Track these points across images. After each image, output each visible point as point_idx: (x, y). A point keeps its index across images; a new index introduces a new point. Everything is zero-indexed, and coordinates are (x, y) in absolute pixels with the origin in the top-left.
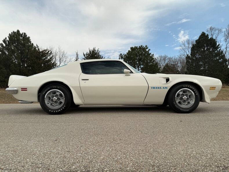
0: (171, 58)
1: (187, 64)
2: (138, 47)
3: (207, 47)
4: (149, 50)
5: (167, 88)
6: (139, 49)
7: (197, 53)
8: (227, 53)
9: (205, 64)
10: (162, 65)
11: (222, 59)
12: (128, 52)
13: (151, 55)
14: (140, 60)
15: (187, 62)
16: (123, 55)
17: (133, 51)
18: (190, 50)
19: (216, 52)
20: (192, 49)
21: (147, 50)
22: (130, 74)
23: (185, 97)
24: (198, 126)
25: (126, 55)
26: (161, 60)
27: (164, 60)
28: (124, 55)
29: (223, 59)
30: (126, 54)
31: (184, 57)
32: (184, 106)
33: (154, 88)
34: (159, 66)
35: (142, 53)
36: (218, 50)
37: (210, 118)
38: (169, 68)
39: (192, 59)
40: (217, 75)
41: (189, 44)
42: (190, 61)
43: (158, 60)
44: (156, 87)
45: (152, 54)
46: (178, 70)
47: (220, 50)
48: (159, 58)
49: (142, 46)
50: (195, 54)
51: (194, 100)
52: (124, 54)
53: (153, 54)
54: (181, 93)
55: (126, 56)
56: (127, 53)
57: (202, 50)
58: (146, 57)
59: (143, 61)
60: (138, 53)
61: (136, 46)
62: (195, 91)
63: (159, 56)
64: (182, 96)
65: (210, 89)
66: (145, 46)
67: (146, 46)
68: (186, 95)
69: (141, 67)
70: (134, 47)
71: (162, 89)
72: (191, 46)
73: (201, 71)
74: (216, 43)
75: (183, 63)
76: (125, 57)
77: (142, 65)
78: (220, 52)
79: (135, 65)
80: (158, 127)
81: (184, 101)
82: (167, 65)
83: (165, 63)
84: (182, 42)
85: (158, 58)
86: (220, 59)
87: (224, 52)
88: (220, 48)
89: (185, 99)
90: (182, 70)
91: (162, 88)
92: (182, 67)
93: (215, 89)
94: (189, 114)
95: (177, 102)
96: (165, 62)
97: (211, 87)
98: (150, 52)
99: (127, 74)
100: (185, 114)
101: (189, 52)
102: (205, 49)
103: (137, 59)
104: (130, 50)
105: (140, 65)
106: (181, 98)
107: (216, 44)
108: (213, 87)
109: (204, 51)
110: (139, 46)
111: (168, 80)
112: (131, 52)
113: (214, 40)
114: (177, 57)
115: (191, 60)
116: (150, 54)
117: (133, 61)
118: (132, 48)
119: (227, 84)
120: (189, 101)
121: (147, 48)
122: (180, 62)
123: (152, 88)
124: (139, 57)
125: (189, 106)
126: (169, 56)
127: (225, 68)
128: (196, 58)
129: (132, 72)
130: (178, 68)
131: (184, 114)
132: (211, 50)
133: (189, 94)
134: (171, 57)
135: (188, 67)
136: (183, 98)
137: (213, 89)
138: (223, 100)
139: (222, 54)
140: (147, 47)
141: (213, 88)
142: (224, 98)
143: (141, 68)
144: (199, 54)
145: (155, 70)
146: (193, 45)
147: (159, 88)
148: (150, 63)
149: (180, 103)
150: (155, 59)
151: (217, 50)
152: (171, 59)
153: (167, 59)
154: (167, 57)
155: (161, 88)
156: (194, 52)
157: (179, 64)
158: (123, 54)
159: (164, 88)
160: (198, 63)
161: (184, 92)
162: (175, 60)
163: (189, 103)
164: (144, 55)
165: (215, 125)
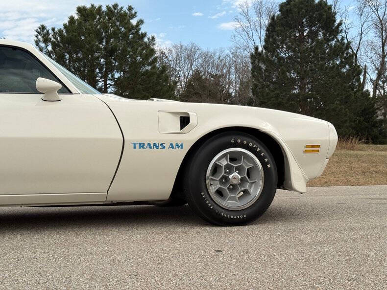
0: (209, 55)
1: (254, 76)
2: (104, 9)
3: (310, 27)
4: (141, 22)
5: (182, 148)
6: (107, 14)
7: (282, 42)
8: (362, 49)
9: (302, 79)
10: (183, 74)
11: (347, 67)
12: (69, 22)
13: (146, 40)
14: (110, 53)
15: (256, 68)
16: (50, 31)
17: (86, 20)
18: (263, 34)
19: (333, 43)
20: (268, 30)
21: (134, 22)
22: (62, 96)
23: (235, 176)
24: (265, 265)
25: (61, 31)
26: (178, 57)
27: (190, 58)
28: (55, 33)
29: (350, 66)
30: (62, 27)
31: (246, 54)
32: (232, 203)
33: (142, 146)
34: (173, 78)
35: (119, 30)
36: (339, 37)
37: (302, 236)
38: (204, 87)
39: (266, 61)
40: (334, 110)
41: (259, 14)
42: (263, 66)
43: (170, 58)
44: (149, 144)
45: (149, 35)
46: (230, 95)
47: (343, 39)
48: (174, 51)
49: (116, 6)
50: (278, 47)
51: (261, 184)
52: (53, 30)
53: (153, 38)
54: (224, 163)
55: (61, 35)
56: (65, 26)
57: (297, 35)
58: (130, 44)
59: (122, 59)
60: (105, 27)
61: (97, 5)
62: (264, 157)
63: (175, 47)
64: (225, 172)
65: (306, 151)
66: (125, 9)
67: (130, 9)
68: (237, 168)
69: (113, 76)
70: (88, 6)
71: (168, 151)
72: (266, 21)
73: (293, 100)
74: (334, 17)
75: (245, 71)
76: (56, 39)
77: (119, 69)
78: (344, 44)
79: (94, 71)
80: (144, 274)
81: (234, 188)
82: (197, 76)
83: (191, 68)
84: (242, 7)
85: (170, 51)
86: (342, 65)
87: (354, 46)
88: (343, 34)
89: (235, 182)
90: (240, 93)
91: (167, 146)
92: (242, 84)
93: (318, 151)
94: (246, 227)
95: (212, 190)
96: (192, 65)
97: (307, 146)
98: (143, 29)
99: (48, 96)
100: (236, 228)
101: (260, 38)
102: (305, 34)
103: (99, 49)
104: (76, 17)
105: (110, 69)
106: (224, 177)
107: (335, 21)
108: (313, 146)
109: (302, 39)
110: (108, 7)
111: (185, 121)
112: (80, 23)
113: (330, 7)
114: (227, 52)
115: (264, 63)
116: (144, 35)
117: (85, 56)
118: (81, 10)
119: (360, 140)
120: (247, 186)
121: (134, 16)
122: (237, 70)
123: (135, 147)
124: (107, 42)
125: (247, 202)
126: (204, 49)
127: (355, 92)
128: (281, 59)
129: (65, 90)
130: (229, 88)
131: (230, 228)
132: (320, 38)
133: (247, 166)
134: (211, 50)
135: (256, 86)
136: (231, 177)
137: (313, 151)
138: (348, 183)
139: (350, 50)
140: (133, 12)
141: (313, 148)
142: (351, 179)
143: (113, 79)
144: (288, 48)
145: (159, 88)
146: (273, 18)
147: (157, 147)
148: (144, 65)
149: (219, 193)
150: (163, 53)
151: (335, 37)
152: (211, 57)
153: (196, 56)
154: (198, 52)
155: (164, 147)
156: (275, 40)
157: (233, 77)
158: (49, 28)
159: (173, 148)
160: (284, 73)
161: (233, 160)
162: (223, 63)
163: (246, 192)
164: (125, 36)
165: (314, 259)
